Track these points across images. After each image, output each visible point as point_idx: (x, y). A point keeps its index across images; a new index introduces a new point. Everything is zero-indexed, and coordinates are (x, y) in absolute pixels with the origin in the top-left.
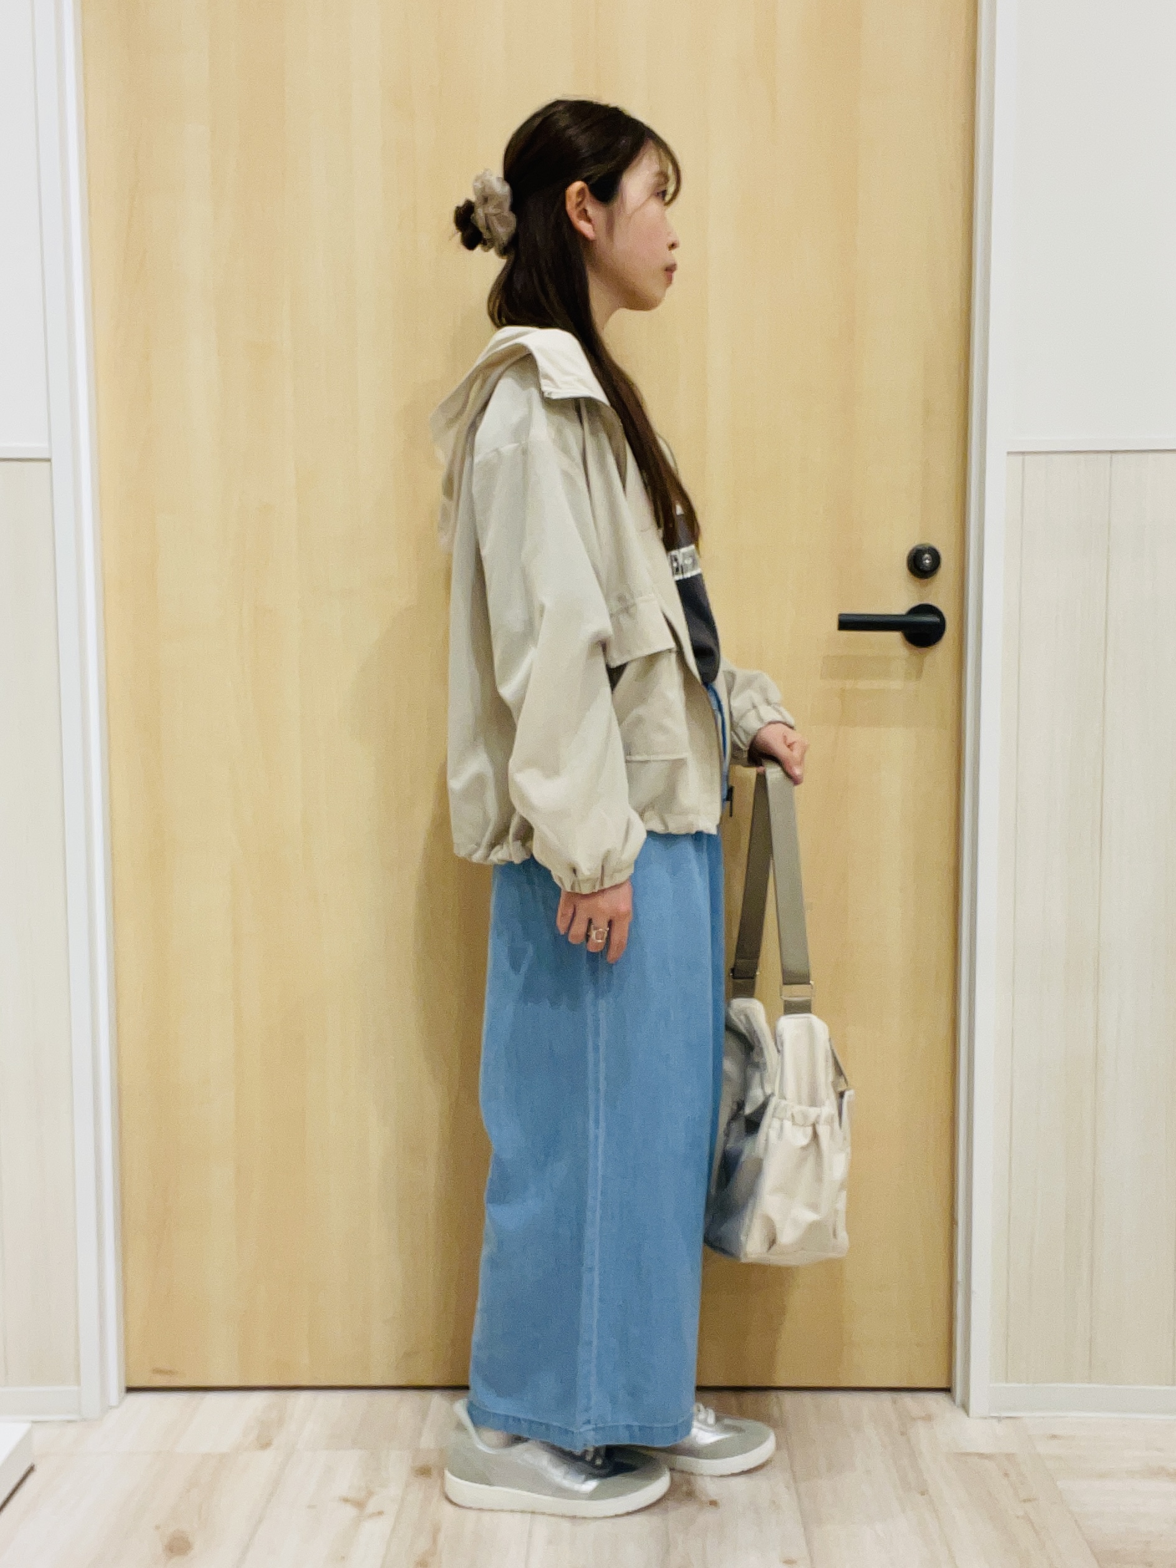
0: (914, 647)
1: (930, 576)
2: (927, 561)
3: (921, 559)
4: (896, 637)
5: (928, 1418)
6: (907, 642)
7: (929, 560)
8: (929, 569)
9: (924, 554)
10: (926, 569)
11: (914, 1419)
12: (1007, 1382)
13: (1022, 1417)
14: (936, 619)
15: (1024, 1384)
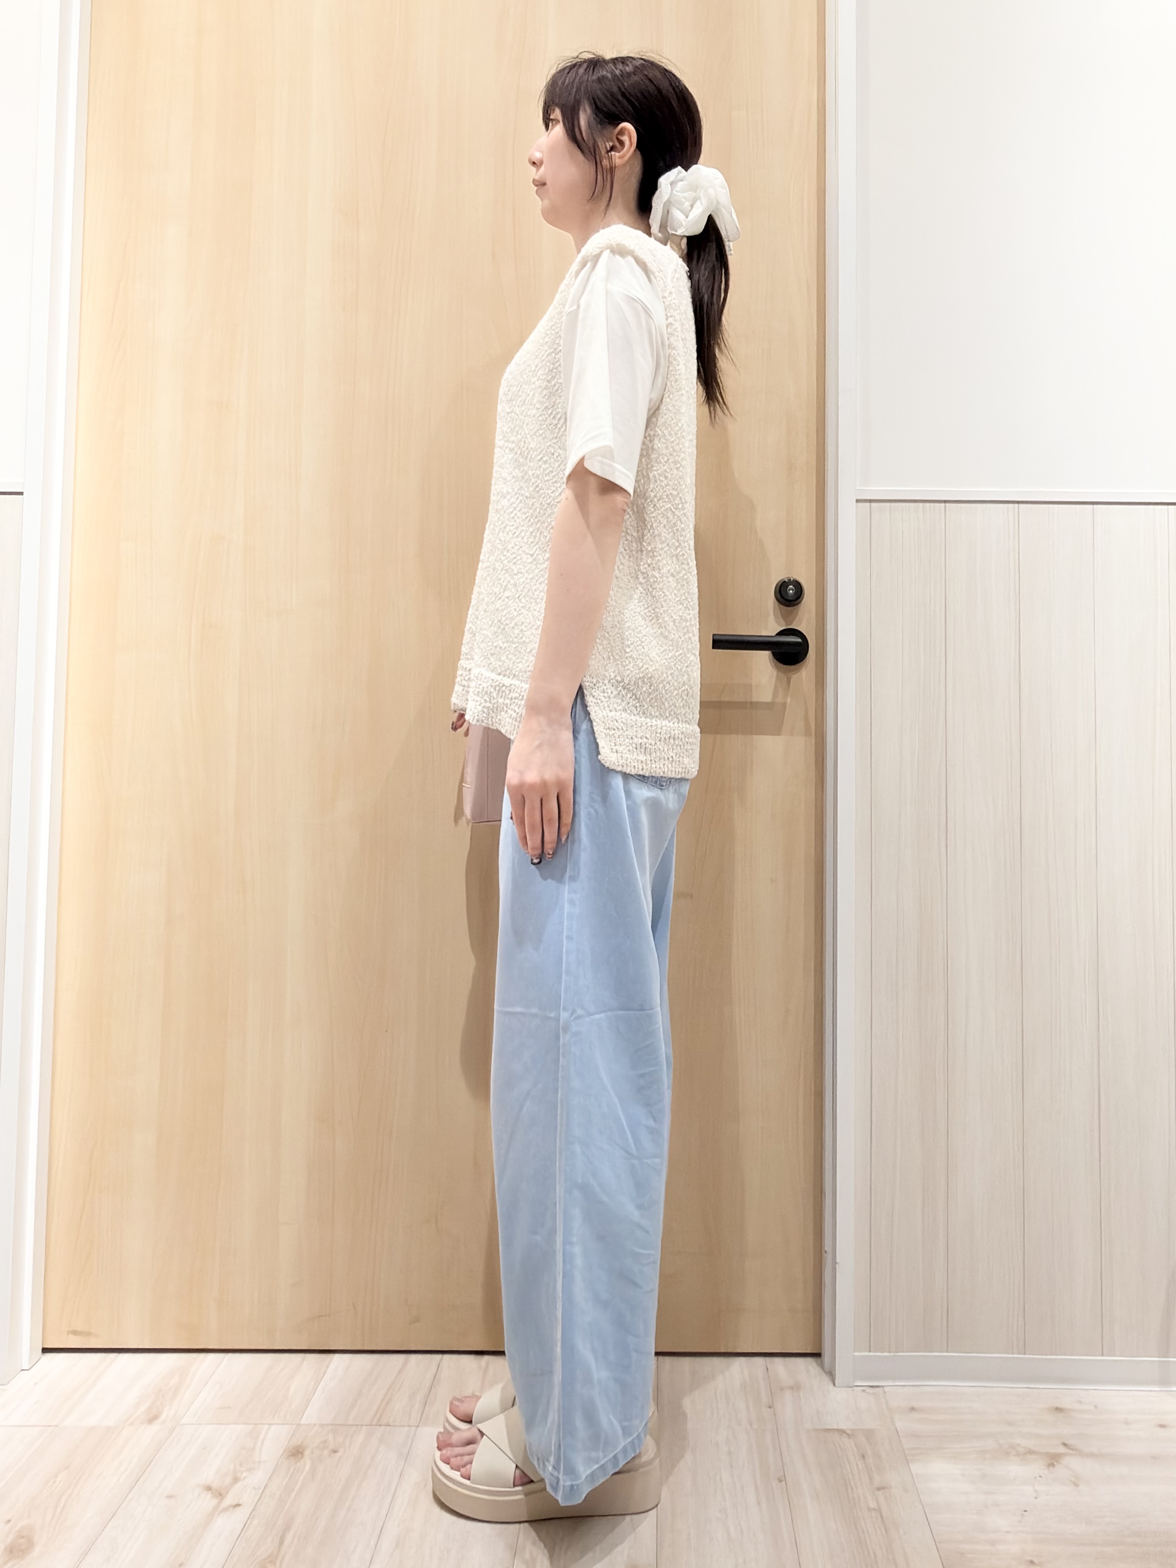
0: (781, 665)
1: (794, 605)
2: (791, 592)
3: (788, 589)
4: (764, 657)
5: (796, 1387)
6: (775, 661)
7: (793, 590)
8: (794, 598)
9: (790, 585)
10: (791, 599)
11: (782, 1389)
12: (870, 1351)
13: (883, 1386)
14: (799, 640)
15: (885, 1354)
